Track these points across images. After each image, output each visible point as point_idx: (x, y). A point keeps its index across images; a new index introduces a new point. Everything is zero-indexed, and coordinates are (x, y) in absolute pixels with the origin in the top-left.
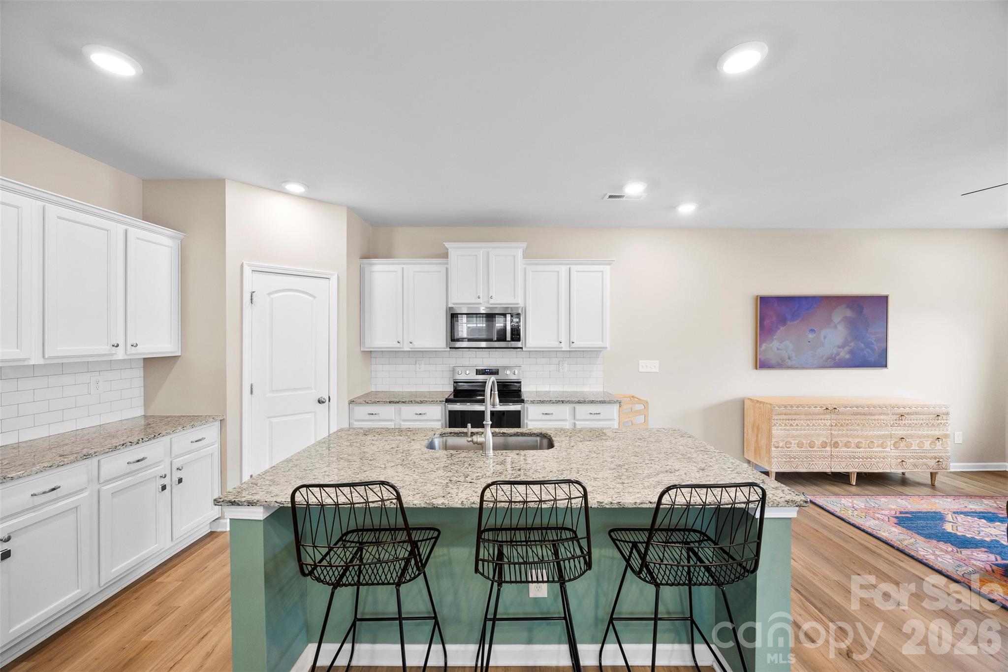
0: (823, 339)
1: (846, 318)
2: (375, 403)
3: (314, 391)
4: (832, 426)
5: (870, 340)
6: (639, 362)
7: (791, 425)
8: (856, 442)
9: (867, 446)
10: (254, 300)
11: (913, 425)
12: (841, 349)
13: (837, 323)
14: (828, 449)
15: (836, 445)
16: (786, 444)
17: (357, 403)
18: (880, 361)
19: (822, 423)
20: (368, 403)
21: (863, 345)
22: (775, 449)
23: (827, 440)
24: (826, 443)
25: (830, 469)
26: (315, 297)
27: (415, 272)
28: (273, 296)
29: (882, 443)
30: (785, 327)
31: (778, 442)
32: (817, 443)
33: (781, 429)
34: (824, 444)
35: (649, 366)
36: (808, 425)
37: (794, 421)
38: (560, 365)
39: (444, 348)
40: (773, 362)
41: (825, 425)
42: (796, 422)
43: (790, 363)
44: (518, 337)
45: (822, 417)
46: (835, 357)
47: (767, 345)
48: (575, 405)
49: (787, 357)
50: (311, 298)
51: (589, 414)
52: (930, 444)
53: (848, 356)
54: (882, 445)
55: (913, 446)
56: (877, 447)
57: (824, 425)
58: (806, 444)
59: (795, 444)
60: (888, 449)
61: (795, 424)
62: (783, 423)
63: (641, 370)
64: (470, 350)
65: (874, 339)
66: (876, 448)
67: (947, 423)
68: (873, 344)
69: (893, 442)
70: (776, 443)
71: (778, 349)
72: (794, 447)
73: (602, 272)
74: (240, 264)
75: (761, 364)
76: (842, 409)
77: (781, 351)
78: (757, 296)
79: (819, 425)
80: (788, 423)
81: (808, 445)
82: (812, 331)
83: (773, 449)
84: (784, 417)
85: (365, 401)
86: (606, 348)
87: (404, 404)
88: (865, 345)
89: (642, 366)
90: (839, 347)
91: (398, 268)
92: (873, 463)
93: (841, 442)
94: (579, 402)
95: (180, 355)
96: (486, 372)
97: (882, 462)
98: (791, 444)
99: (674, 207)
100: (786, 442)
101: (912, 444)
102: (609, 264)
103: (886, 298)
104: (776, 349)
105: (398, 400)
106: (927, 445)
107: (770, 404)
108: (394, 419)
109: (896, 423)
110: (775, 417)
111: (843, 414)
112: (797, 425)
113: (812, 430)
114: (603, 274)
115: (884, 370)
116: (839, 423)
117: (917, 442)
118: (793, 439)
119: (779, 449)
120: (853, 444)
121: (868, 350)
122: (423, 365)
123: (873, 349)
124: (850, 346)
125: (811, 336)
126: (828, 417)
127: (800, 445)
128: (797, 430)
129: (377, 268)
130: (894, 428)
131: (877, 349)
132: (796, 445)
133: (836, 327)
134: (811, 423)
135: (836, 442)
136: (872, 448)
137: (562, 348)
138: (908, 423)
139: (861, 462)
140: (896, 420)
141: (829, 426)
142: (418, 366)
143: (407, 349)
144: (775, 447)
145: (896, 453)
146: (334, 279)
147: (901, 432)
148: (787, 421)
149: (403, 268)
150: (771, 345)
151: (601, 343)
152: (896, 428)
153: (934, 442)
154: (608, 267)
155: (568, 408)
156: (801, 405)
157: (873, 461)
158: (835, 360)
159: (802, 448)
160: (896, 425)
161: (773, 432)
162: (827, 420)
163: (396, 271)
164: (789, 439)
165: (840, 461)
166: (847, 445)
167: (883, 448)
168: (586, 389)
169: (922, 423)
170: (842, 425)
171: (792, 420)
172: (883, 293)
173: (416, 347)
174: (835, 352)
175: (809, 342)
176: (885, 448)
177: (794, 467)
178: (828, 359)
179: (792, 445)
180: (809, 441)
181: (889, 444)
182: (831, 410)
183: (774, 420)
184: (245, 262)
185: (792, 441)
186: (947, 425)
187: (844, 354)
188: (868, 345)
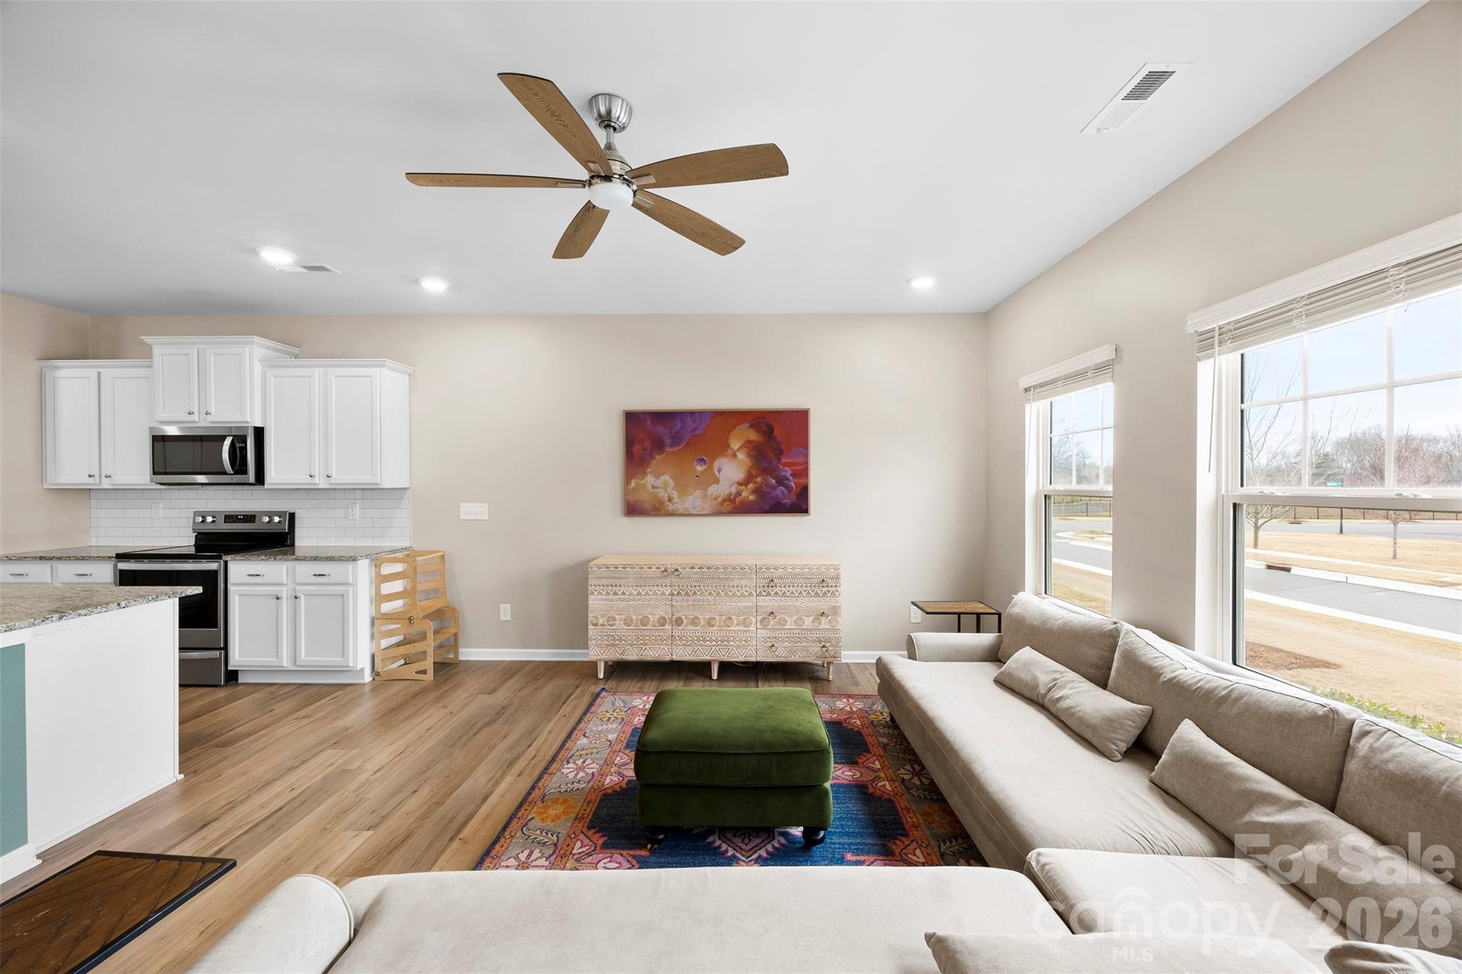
0: (717, 473)
1: (748, 444)
2: (20, 559)
4: (672, 594)
5: (784, 474)
6: (459, 505)
7: (615, 594)
8: (707, 617)
9: (723, 624)
11: (788, 594)
12: (743, 487)
13: (736, 449)
14: (668, 627)
15: (679, 622)
16: (608, 621)
18: (799, 505)
19: (659, 591)
20: (10, 559)
21: (774, 481)
22: (593, 627)
23: (666, 614)
24: (664, 618)
25: (670, 656)
27: (114, 378)
29: (745, 620)
30: (662, 456)
31: (596, 618)
32: (651, 619)
33: (601, 599)
34: (662, 622)
35: (475, 511)
36: (639, 594)
37: (619, 588)
38: (349, 509)
40: (648, 506)
41: (663, 594)
42: (622, 589)
43: (670, 507)
44: (244, 468)
45: (659, 581)
46: (735, 498)
47: (638, 481)
48: (290, 562)
49: (667, 499)
51: (313, 576)
52: (813, 622)
53: (752, 498)
54: (744, 623)
55: (789, 623)
56: (738, 625)
57: (661, 594)
58: (637, 620)
59: (620, 620)
60: (753, 628)
61: (621, 591)
62: (603, 590)
63: (462, 517)
65: (790, 472)
66: (735, 627)
67: (837, 591)
68: (788, 479)
69: (759, 618)
70: (593, 619)
71: (653, 487)
72: (619, 624)
73: (371, 376)
75: (633, 509)
76: (686, 571)
77: (657, 490)
78: (626, 411)
79: (655, 594)
80: (611, 591)
81: (639, 622)
82: (702, 460)
83: (590, 627)
84: (604, 581)
85: (7, 557)
88: (777, 482)
89: (465, 512)
90: (740, 484)
91: (92, 373)
92: (731, 648)
93: (686, 618)
96: (240, 518)
97: (744, 646)
98: (615, 620)
100: (608, 618)
101: (787, 621)
102: (380, 366)
103: (805, 413)
104: (651, 487)
105: (51, 556)
106: (808, 622)
107: (591, 564)
109: (765, 591)
110: (592, 582)
111: (688, 577)
112: (623, 593)
113: (644, 600)
114: (371, 380)
115: (809, 516)
116: (683, 591)
117: (794, 618)
118: (617, 612)
119: (599, 627)
120: (702, 621)
121: (781, 487)
122: (162, 510)
123: (789, 488)
124: (756, 483)
125: (700, 468)
126: (667, 581)
127: (628, 622)
128: (623, 600)
129: (63, 372)
130: (761, 598)
131: (794, 486)
132: (622, 622)
133: (734, 456)
134: (643, 591)
135: (680, 618)
136: (729, 627)
137: (316, 484)
138: (781, 591)
139: (714, 646)
140: (764, 587)
141: (669, 594)
142: (154, 510)
144: (593, 625)
145: (763, 633)
147: (768, 603)
148: (610, 588)
149: (99, 373)
150: (643, 482)
151: (371, 477)
152: (764, 598)
153: (818, 619)
154: (378, 370)
155: (284, 568)
156: (630, 565)
157: (731, 645)
158: (735, 502)
159: (630, 626)
160: (765, 594)
161: (590, 602)
162: (666, 586)
163: (91, 378)
164: (612, 613)
165: (684, 645)
166: (694, 622)
167: (745, 627)
168: (386, 544)
169: (801, 592)
170: (687, 594)
171: (616, 586)
172: (802, 406)
173: (115, 482)
174: (734, 490)
175: (697, 476)
176: (748, 627)
177: (620, 652)
178: (724, 501)
179: (618, 622)
180: (640, 617)
181: (754, 620)
182: (671, 572)
183: (591, 585)
185: (616, 617)
186: (837, 594)
187: (747, 494)
188: (781, 481)
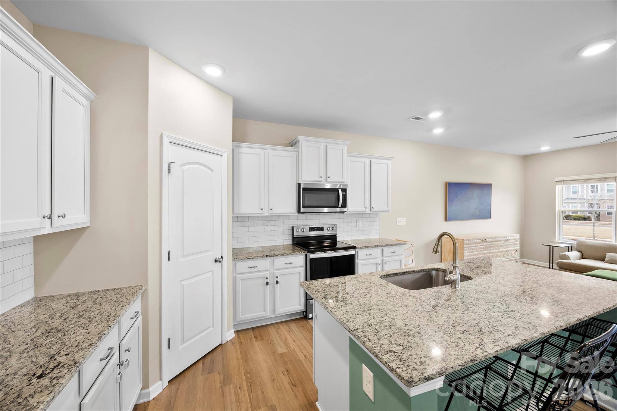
0: (470, 205)
1: (478, 195)
2: (255, 258)
3: (212, 252)
6: (397, 219)
7: (470, 250)
8: (492, 255)
10: (171, 170)
11: (509, 245)
12: (476, 210)
13: (475, 197)
17: (240, 259)
19: (482, 247)
20: (249, 258)
26: (212, 171)
27: (273, 156)
28: (184, 168)
29: (500, 255)
30: (457, 199)
33: (467, 252)
35: (401, 221)
36: (476, 249)
38: (357, 222)
39: (295, 213)
40: (453, 217)
43: (459, 217)
44: (345, 204)
45: (481, 244)
46: (474, 214)
48: (382, 248)
49: (458, 215)
50: (210, 172)
51: (391, 253)
52: (514, 254)
53: (478, 213)
60: (502, 258)
61: (472, 249)
62: (467, 249)
63: (398, 224)
64: (312, 214)
67: (519, 243)
69: (503, 254)
71: (455, 210)
73: (388, 164)
74: (160, 135)
75: (448, 218)
76: (488, 240)
78: (447, 182)
79: (480, 249)
84: (468, 246)
85: (247, 257)
86: (389, 211)
87: (277, 257)
88: (484, 208)
89: (398, 222)
91: (261, 152)
94: (386, 246)
95: (89, 226)
96: (316, 229)
99: (431, 130)
101: (509, 254)
102: (390, 160)
103: (491, 185)
105: (273, 255)
107: (462, 239)
108: (269, 269)
109: (504, 245)
110: (465, 246)
111: (488, 242)
113: (478, 251)
114: (388, 166)
115: (490, 220)
116: (486, 247)
121: (485, 210)
122: (269, 226)
124: (479, 209)
126: (484, 244)
128: (473, 252)
129: (243, 150)
131: (488, 209)
133: (475, 199)
137: (366, 211)
138: (507, 245)
140: (504, 243)
142: (265, 227)
143: (267, 214)
146: (225, 156)
147: (506, 249)
148: (469, 248)
149: (264, 152)
150: (452, 208)
151: (387, 208)
152: (504, 247)
153: (515, 252)
154: (390, 161)
155: (379, 250)
156: (473, 239)
158: (474, 216)
161: (464, 254)
163: (259, 154)
164: (470, 257)
168: (371, 237)
169: (511, 244)
170: (489, 248)
171: (471, 247)
172: (489, 182)
173: (274, 212)
174: (474, 211)
178: (472, 215)
182: (484, 240)
184: (164, 133)
